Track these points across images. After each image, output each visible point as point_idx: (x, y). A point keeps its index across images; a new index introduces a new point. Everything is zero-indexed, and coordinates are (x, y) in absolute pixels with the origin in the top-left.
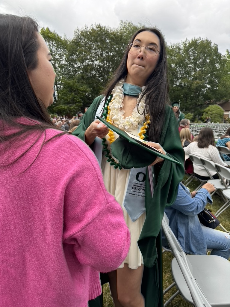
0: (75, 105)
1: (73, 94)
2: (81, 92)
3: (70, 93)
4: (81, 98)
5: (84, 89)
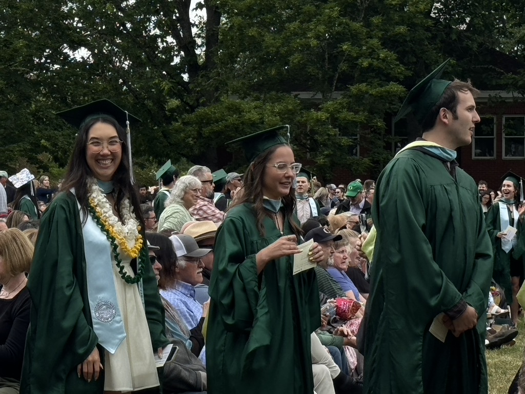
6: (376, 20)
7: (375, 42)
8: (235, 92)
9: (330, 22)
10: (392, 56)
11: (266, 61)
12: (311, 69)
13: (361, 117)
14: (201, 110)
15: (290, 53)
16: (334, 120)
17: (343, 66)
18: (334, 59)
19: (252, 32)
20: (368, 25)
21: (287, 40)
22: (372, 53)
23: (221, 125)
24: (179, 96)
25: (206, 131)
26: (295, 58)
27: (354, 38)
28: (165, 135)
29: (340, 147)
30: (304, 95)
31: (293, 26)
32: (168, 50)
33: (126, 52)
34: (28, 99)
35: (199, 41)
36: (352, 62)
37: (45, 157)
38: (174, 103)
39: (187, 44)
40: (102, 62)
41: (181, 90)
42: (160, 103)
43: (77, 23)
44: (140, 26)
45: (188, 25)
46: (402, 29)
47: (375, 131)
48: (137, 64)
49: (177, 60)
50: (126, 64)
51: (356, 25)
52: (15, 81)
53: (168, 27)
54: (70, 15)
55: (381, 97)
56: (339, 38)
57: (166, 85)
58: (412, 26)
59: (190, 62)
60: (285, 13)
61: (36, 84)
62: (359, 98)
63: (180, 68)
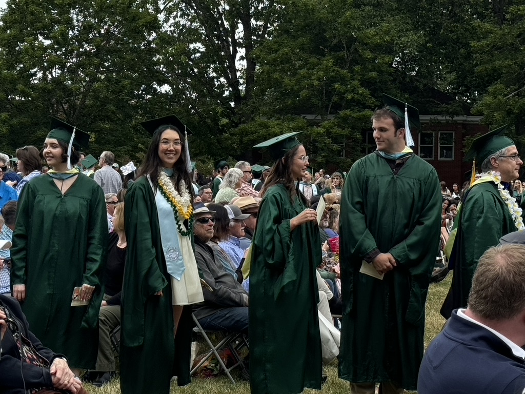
0: (332, 118)
1: (328, 61)
2: (368, 55)
3: (313, 60)
4: (365, 83)
5: (387, 38)
6: (357, 68)
7: (356, 82)
8: (264, 114)
9: (327, 70)
10: (367, 92)
11: (285, 94)
12: (314, 100)
13: (346, 131)
14: (242, 126)
15: (300, 89)
16: (328, 133)
17: (335, 98)
18: (329, 94)
19: (276, 75)
20: (352, 71)
21: (298, 82)
22: (354, 90)
23: (255, 136)
24: (228, 117)
25: (245, 139)
26: (303, 93)
27: (343, 80)
28: (219, 142)
29: (332, 151)
30: (309, 117)
31: (302, 72)
32: (221, 86)
33: (194, 88)
34: (130, 117)
35: (241, 81)
36: (341, 95)
37: (141, 155)
38: (225, 121)
39: (234, 83)
40: (178, 93)
41: (230, 112)
42: (216, 120)
43: (162, 68)
44: (204, 71)
45: (235, 71)
46: (374, 74)
47: (356, 140)
48: (201, 95)
49: (227, 93)
50: (194, 95)
51: (344, 72)
52: (122, 105)
53: (221, 72)
54: (158, 63)
55: (359, 119)
56: (333, 80)
57: (219, 110)
58: (380, 72)
59: (236, 95)
60: (298, 63)
61: (135, 108)
62: (345, 119)
63: (229, 98)
